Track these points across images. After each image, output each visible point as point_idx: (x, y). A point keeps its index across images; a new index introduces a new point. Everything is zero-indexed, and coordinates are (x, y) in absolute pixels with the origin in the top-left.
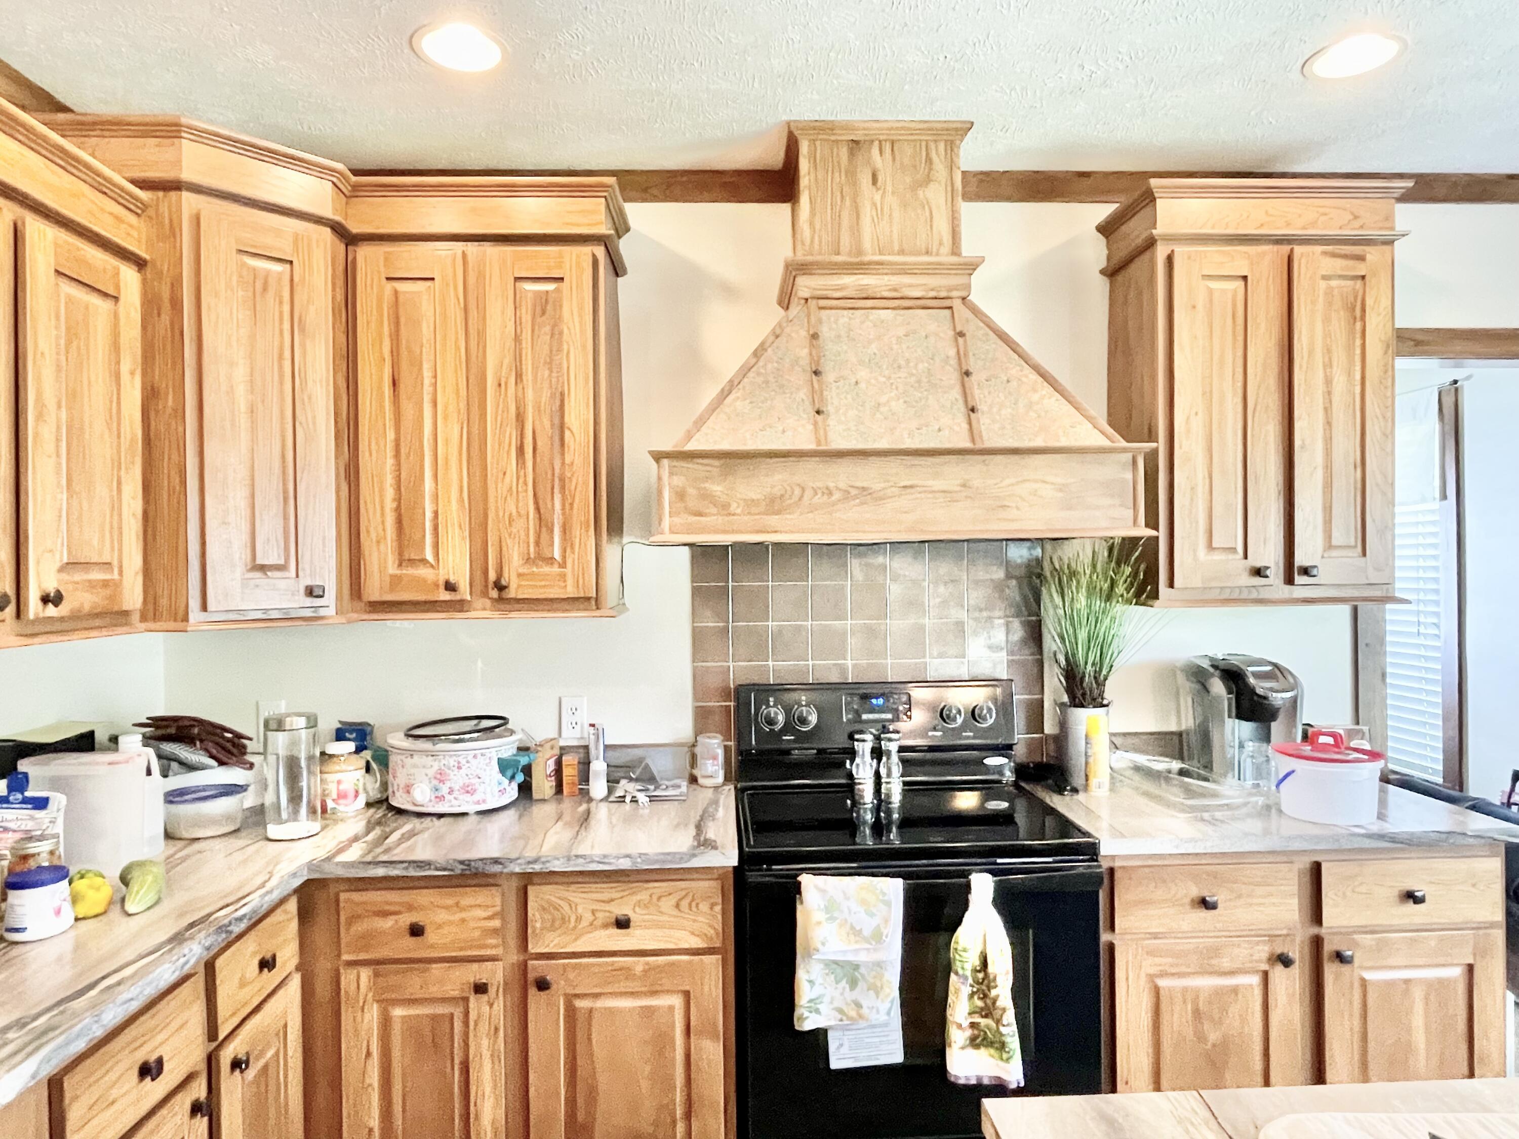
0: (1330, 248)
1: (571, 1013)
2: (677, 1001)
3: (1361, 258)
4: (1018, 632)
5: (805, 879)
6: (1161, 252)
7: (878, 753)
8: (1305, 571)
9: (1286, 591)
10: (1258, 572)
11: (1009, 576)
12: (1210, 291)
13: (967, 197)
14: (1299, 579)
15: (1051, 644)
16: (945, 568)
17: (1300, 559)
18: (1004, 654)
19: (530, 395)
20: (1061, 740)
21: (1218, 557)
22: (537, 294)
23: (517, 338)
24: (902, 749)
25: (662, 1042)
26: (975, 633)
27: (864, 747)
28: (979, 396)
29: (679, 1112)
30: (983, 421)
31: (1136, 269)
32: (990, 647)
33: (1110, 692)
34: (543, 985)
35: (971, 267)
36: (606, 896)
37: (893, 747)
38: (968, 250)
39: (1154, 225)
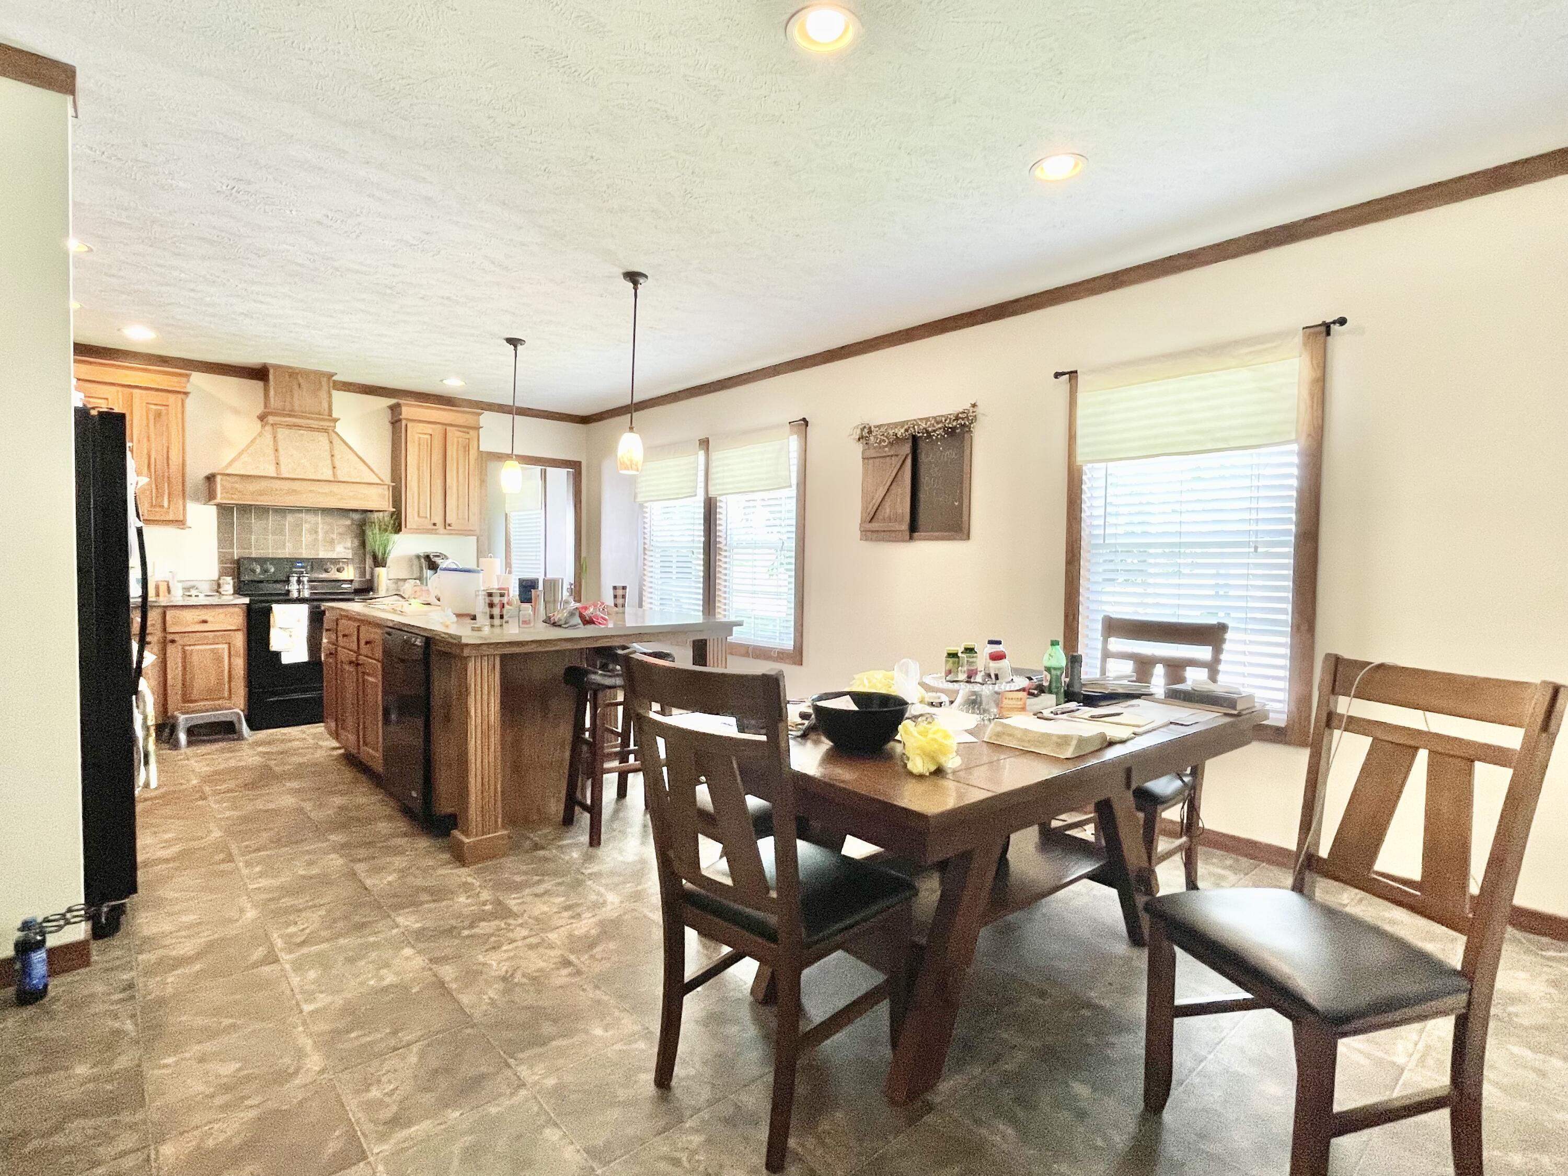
0: (460, 429)
1: (184, 652)
2: (226, 646)
3: (468, 433)
4: (356, 543)
5: (274, 606)
6: (404, 423)
7: (299, 582)
8: (449, 525)
9: (445, 531)
10: (434, 524)
11: (352, 524)
12: (419, 438)
13: (334, 389)
14: (448, 528)
15: (368, 548)
16: (329, 519)
17: (448, 521)
18: (350, 551)
19: (153, 445)
20: (371, 581)
21: (421, 520)
22: (156, 410)
23: (148, 425)
24: (309, 581)
25: (219, 659)
26: (339, 543)
27: (294, 579)
28: (337, 464)
29: (226, 679)
30: (339, 472)
31: (397, 424)
32: (345, 548)
33: (389, 562)
34: (173, 641)
35: (336, 420)
36: (197, 614)
37: (305, 579)
38: (335, 415)
39: (401, 414)
